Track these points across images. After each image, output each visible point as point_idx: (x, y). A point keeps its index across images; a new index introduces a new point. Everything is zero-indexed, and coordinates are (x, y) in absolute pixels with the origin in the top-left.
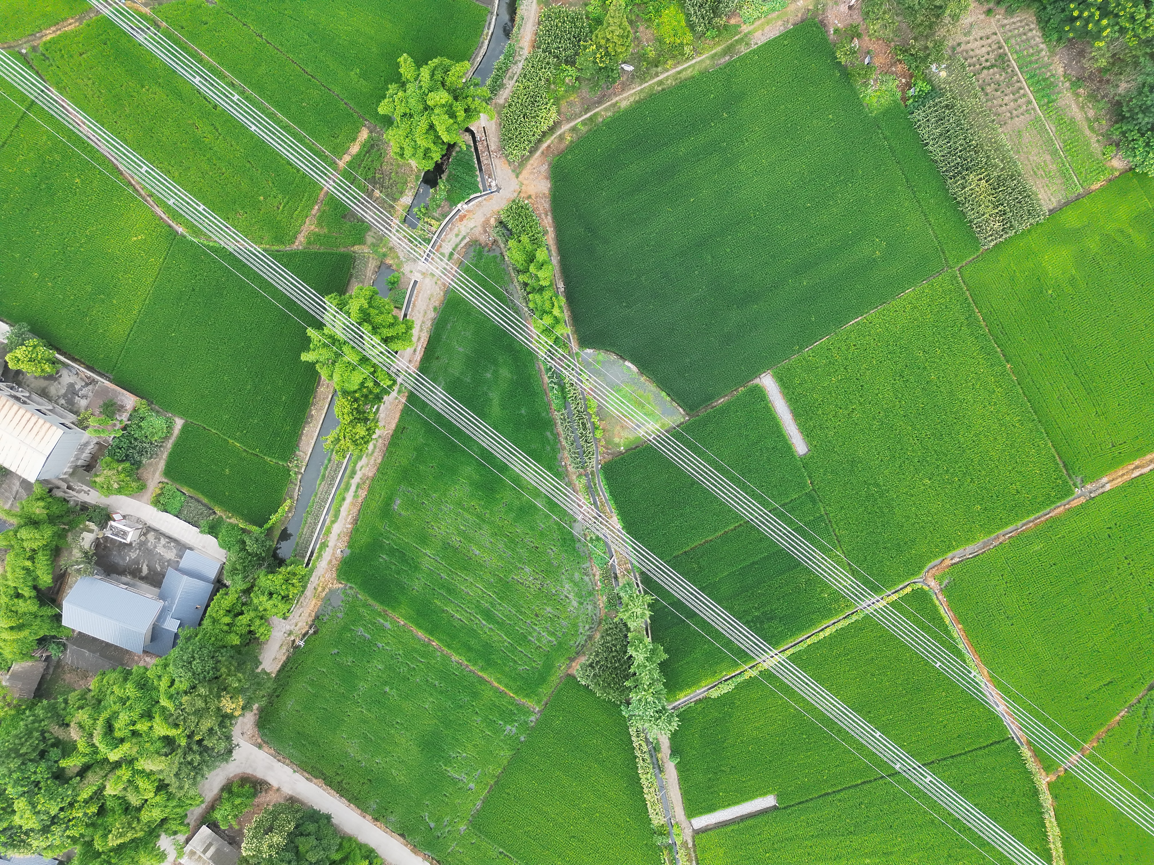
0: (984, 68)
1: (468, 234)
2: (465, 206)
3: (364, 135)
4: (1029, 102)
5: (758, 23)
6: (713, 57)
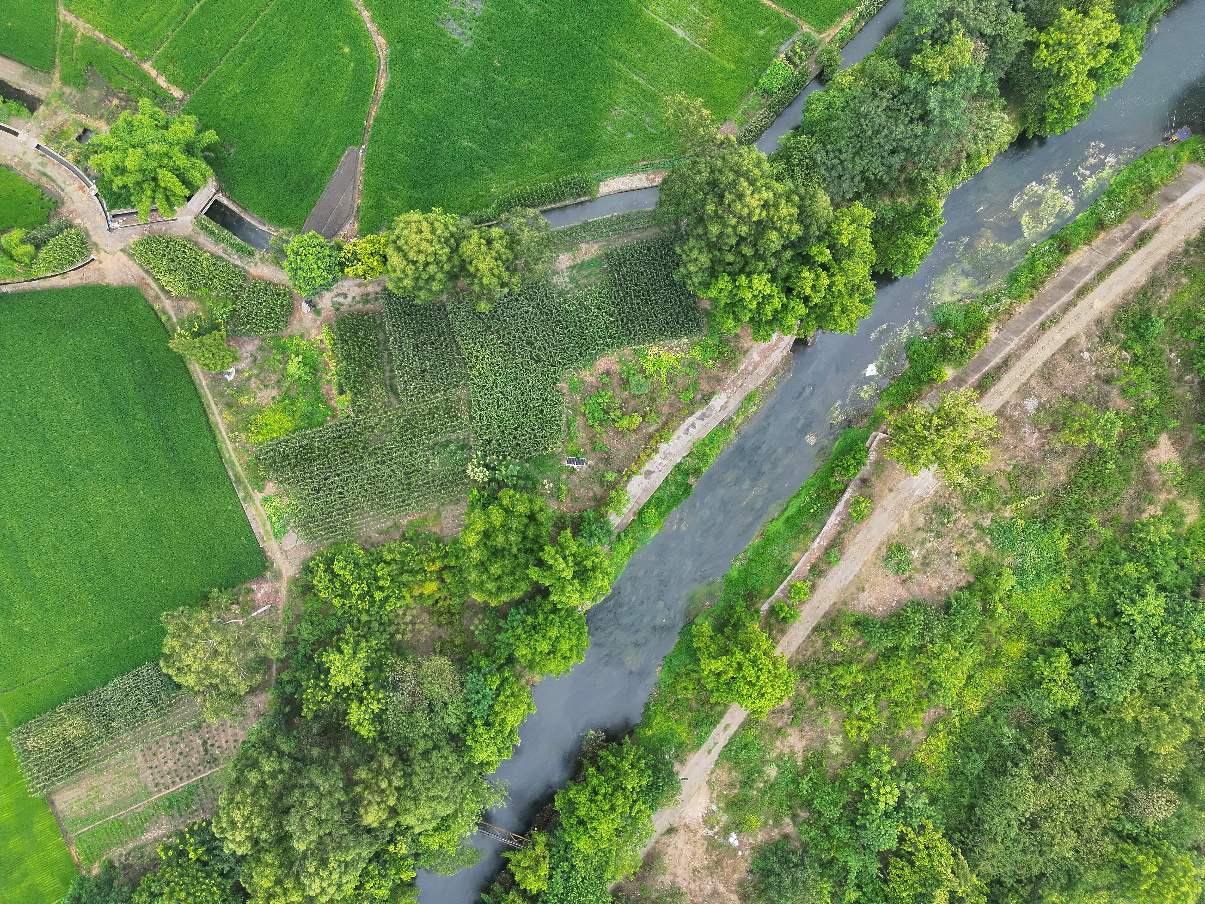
0: (205, 742)
1: (67, 195)
2: (93, 193)
3: (177, 93)
4: (166, 787)
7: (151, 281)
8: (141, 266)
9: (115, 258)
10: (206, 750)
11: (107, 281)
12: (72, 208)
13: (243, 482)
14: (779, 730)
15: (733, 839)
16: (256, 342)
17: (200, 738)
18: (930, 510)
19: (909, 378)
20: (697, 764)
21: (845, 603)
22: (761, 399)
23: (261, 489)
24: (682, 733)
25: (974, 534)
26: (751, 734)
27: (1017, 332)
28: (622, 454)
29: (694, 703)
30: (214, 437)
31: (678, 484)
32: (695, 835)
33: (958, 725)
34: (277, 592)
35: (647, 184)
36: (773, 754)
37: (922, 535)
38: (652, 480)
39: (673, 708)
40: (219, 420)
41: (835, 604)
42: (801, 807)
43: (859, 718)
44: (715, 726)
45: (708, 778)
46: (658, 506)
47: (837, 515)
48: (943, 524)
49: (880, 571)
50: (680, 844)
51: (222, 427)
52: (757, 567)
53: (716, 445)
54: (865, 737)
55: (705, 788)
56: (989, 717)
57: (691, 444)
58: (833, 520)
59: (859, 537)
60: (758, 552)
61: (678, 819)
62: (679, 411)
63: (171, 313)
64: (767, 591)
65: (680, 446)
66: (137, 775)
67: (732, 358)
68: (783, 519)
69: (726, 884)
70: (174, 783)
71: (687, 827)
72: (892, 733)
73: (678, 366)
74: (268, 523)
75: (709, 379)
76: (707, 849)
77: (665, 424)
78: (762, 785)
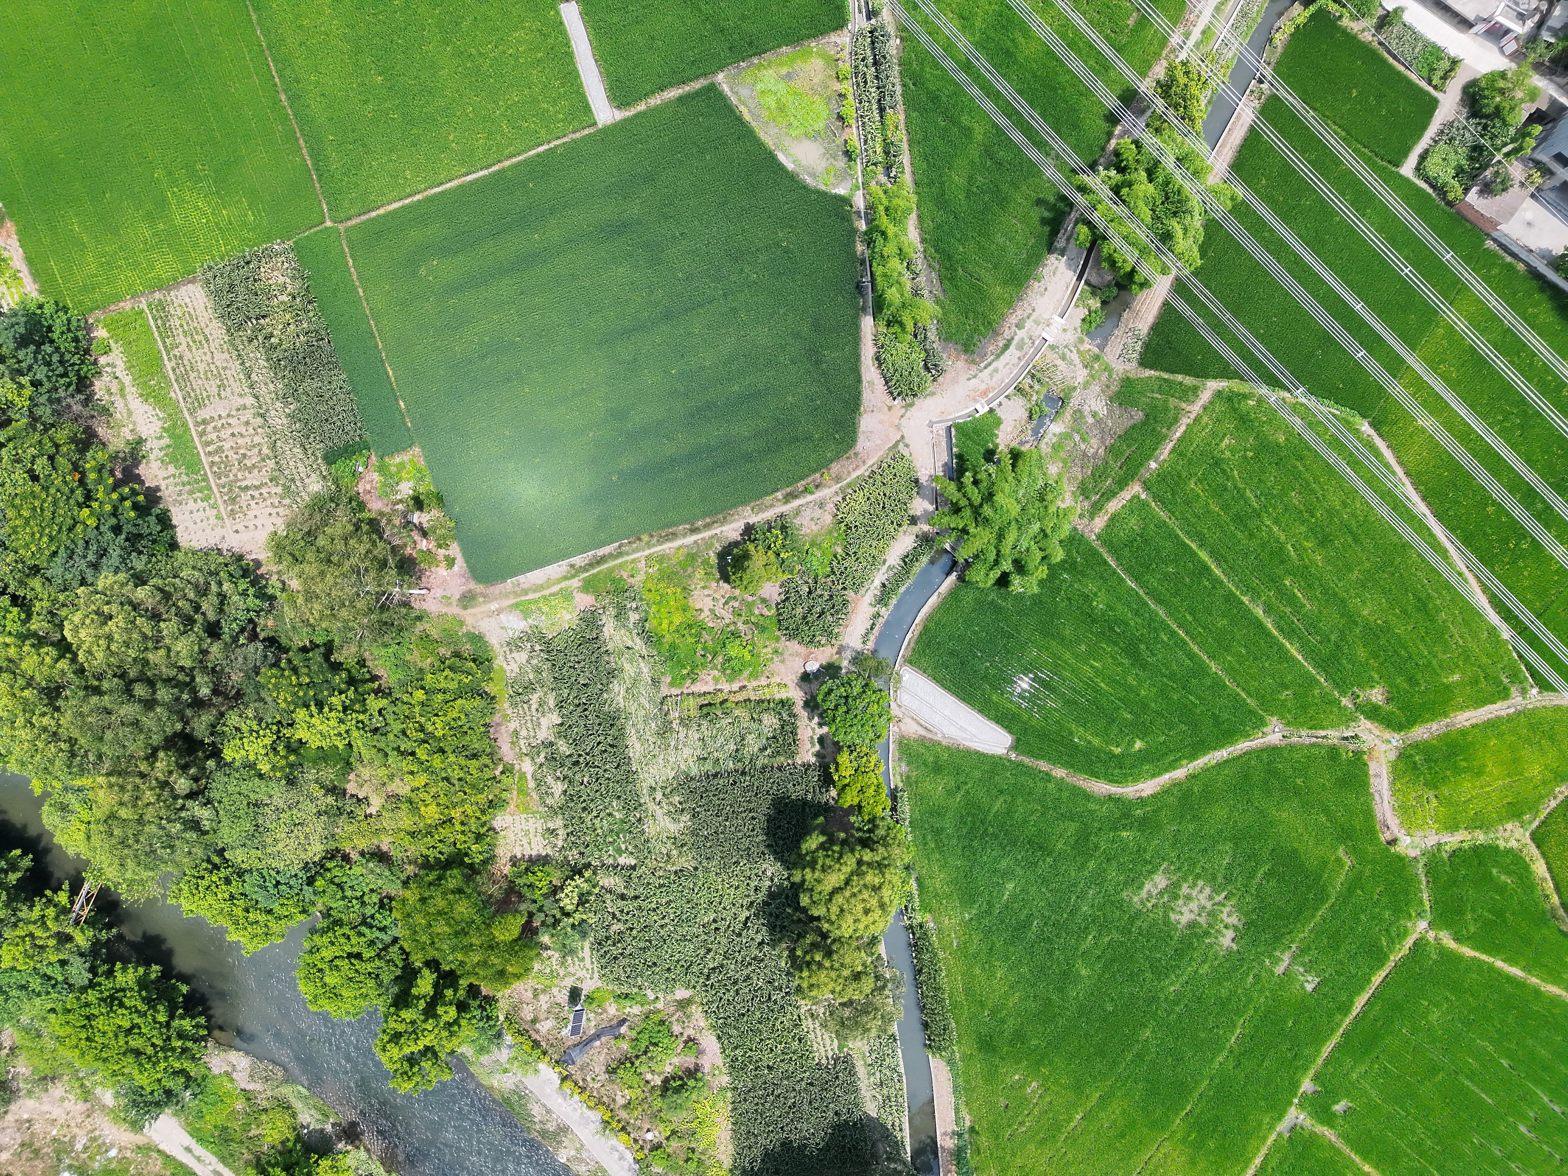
0: (257, 488)
1: (981, 371)
2: (979, 407)
3: (1100, 523)
4: (202, 434)
5: (555, 589)
6: (620, 554)
7: (861, 471)
9: (894, 428)
10: (246, 489)
11: (865, 415)
12: (963, 376)
13: (594, 567)
23: (584, 589)
34: (445, 600)
40: (677, 543)
63: (819, 495)
70: (206, 444)
74: (537, 595)
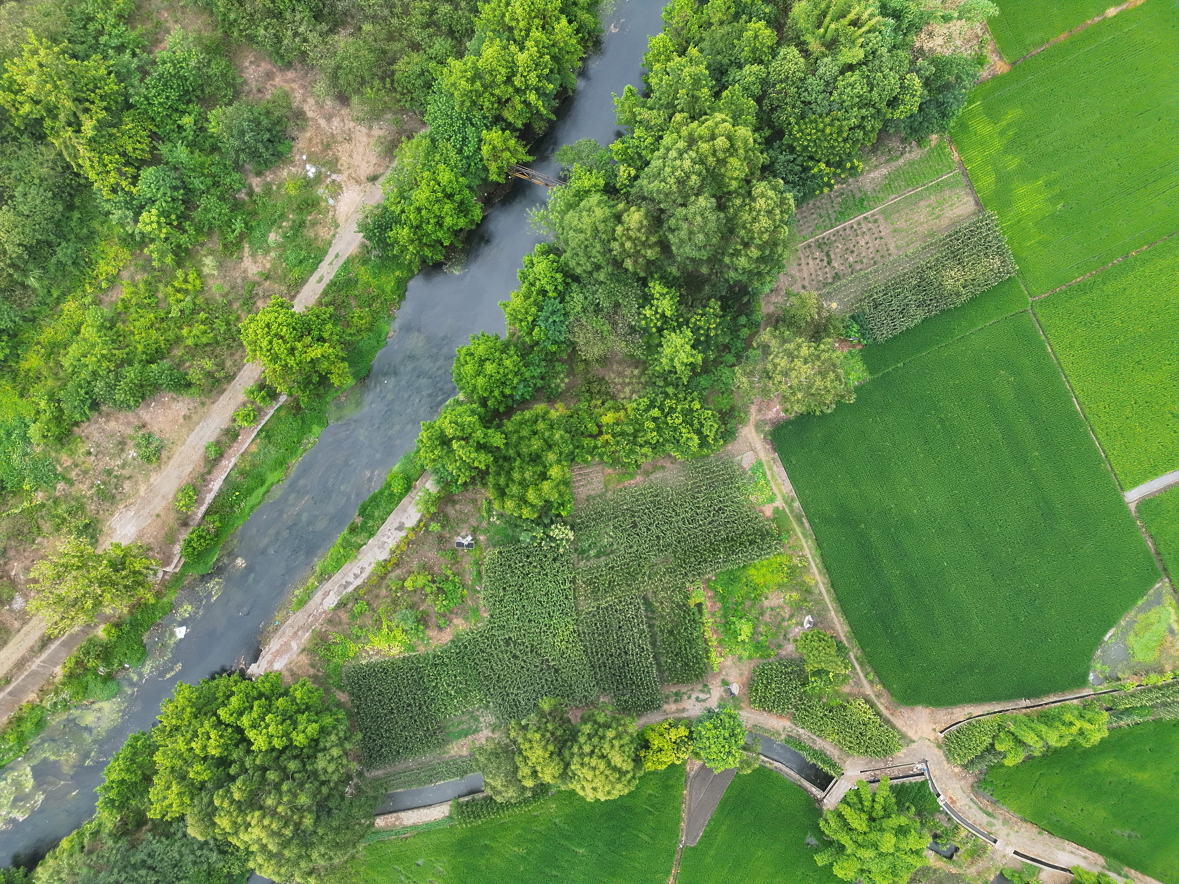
0: (829, 263)
1: (967, 795)
2: (942, 797)
4: (866, 219)
5: (775, 489)
7: (886, 713)
8: (894, 727)
9: (919, 734)
10: (828, 256)
11: (928, 711)
12: (963, 782)
13: (794, 517)
14: (268, 278)
15: (311, 171)
16: (784, 653)
17: (835, 268)
18: (118, 497)
19: (141, 625)
20: (349, 244)
21: (203, 404)
22: (291, 602)
23: (776, 510)
24: (364, 274)
25: (73, 475)
26: (296, 274)
27: (34, 674)
28: (426, 547)
29: (353, 303)
30: (824, 561)
31: (371, 516)
32: (350, 175)
33: (87, 286)
34: (759, 410)
35: (402, 815)
36: (273, 254)
37: (126, 472)
38: (398, 521)
39: (374, 299)
40: (818, 578)
41: (213, 403)
42: (244, 203)
43: (186, 292)
44: (331, 281)
45: (338, 230)
46: (391, 495)
47: (212, 490)
48: (104, 483)
49: (168, 435)
50: (364, 165)
51: (815, 570)
52: (291, 437)
53: (334, 556)
54: (180, 273)
55: (341, 220)
56: (55, 296)
57: (359, 557)
58: (216, 485)
59: (189, 469)
60: (292, 451)
61: (367, 189)
62: (369, 592)
63: (865, 682)
64: (283, 413)
65: (369, 555)
66: (895, 231)
67: (316, 644)
68: (268, 483)
69: (318, 127)
70: (859, 224)
71: (358, 182)
72: (153, 277)
73: (370, 636)
74: (769, 477)
75: (340, 623)
76: (337, 160)
77: (382, 578)
78: (284, 224)
